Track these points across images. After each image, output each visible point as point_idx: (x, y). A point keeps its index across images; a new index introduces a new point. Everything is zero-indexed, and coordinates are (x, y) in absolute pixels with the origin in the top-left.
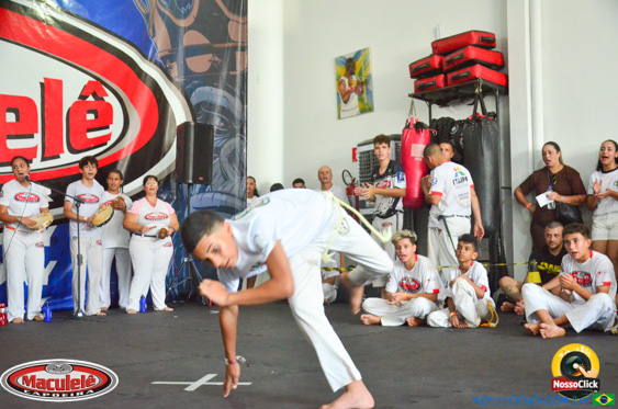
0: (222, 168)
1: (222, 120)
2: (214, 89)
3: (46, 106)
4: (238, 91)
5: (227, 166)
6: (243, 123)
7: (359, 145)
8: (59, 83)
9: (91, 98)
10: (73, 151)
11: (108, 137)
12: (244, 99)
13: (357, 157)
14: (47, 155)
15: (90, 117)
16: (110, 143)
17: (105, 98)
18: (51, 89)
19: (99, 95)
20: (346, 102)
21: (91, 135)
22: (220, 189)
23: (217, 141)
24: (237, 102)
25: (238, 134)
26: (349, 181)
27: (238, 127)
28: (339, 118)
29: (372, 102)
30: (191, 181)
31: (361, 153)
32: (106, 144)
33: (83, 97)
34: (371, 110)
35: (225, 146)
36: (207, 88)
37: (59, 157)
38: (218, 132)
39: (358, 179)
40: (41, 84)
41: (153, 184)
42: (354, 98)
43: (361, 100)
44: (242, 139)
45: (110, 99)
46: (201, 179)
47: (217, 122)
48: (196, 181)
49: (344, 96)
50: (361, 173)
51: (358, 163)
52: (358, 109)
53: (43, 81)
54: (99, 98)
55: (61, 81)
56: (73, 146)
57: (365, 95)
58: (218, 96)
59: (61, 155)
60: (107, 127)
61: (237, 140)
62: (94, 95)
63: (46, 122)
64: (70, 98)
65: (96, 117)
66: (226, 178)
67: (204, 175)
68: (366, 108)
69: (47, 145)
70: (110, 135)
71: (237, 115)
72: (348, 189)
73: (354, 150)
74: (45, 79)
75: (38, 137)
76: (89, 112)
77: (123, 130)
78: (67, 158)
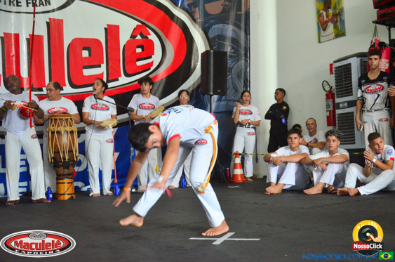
0: (233, 83)
1: (233, 48)
2: (226, 25)
3: (109, 45)
4: (243, 25)
5: (236, 81)
6: (247, 50)
7: (335, 62)
8: (117, 27)
9: (139, 37)
10: (127, 75)
11: (151, 64)
12: (247, 32)
13: (334, 70)
14: (110, 79)
15: (139, 50)
16: (152, 68)
17: (149, 36)
18: (112, 32)
19: (144, 35)
20: (324, 30)
21: (139, 63)
22: (232, 98)
23: (230, 63)
24: (242, 34)
25: (243, 58)
26: (327, 88)
27: (243, 53)
28: (319, 42)
29: (344, 28)
30: (212, 93)
31: (336, 68)
32: (150, 69)
33: (133, 36)
34: (343, 34)
35: (235, 67)
36: (221, 25)
37: (118, 80)
38: (231, 56)
39: (334, 87)
40: (105, 29)
41: (185, 96)
42: (331, 27)
43: (335, 27)
44: (246, 61)
45: (152, 37)
46: (219, 91)
47: (228, 49)
48: (215, 93)
49: (322, 26)
50: (336, 83)
51: (334, 75)
52: (333, 35)
53: (106, 27)
54: (145, 37)
55: (118, 27)
56: (128, 72)
57: (339, 24)
58: (229, 30)
59: (119, 78)
60: (151, 57)
61: (243, 62)
62: (141, 35)
63: (109, 56)
64: (124, 38)
65: (143, 50)
66: (236, 90)
67: (221, 89)
68: (340, 34)
69: (110, 72)
70: (152, 62)
71: (243, 43)
72: (327, 95)
73: (331, 65)
74: (108, 25)
75: (104, 66)
76: (138, 47)
77: (161, 59)
78: (123, 80)
